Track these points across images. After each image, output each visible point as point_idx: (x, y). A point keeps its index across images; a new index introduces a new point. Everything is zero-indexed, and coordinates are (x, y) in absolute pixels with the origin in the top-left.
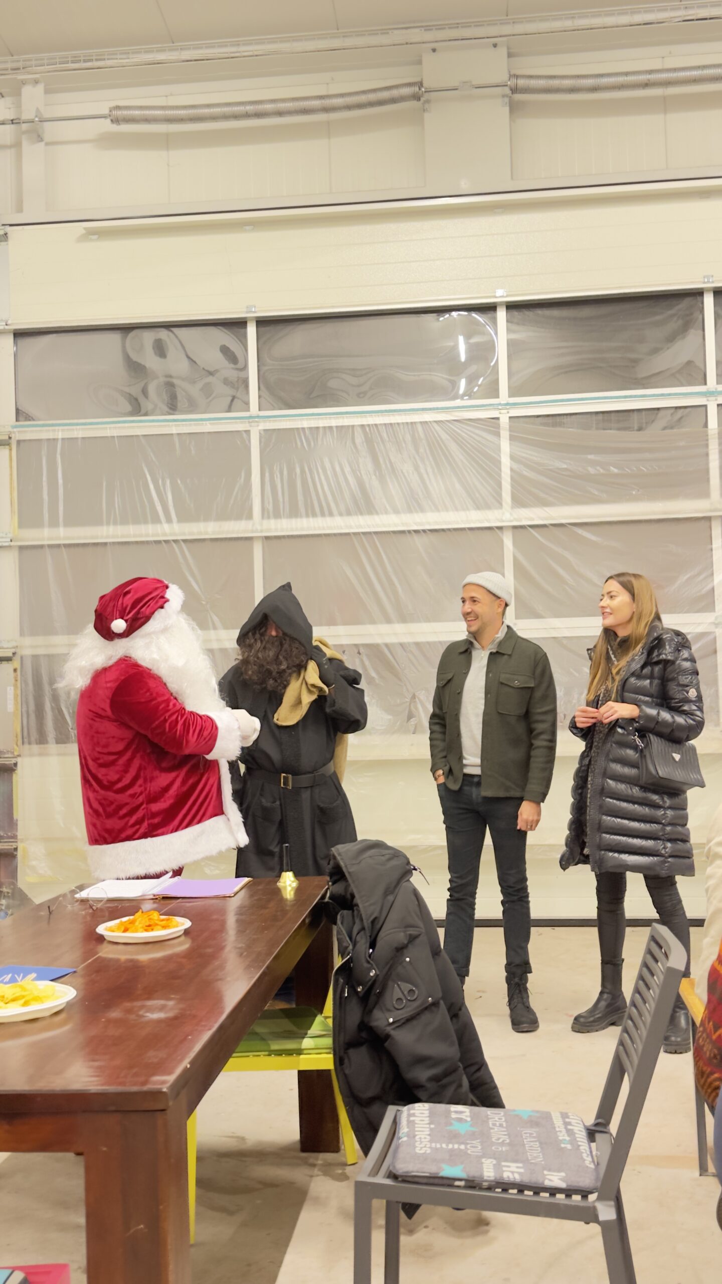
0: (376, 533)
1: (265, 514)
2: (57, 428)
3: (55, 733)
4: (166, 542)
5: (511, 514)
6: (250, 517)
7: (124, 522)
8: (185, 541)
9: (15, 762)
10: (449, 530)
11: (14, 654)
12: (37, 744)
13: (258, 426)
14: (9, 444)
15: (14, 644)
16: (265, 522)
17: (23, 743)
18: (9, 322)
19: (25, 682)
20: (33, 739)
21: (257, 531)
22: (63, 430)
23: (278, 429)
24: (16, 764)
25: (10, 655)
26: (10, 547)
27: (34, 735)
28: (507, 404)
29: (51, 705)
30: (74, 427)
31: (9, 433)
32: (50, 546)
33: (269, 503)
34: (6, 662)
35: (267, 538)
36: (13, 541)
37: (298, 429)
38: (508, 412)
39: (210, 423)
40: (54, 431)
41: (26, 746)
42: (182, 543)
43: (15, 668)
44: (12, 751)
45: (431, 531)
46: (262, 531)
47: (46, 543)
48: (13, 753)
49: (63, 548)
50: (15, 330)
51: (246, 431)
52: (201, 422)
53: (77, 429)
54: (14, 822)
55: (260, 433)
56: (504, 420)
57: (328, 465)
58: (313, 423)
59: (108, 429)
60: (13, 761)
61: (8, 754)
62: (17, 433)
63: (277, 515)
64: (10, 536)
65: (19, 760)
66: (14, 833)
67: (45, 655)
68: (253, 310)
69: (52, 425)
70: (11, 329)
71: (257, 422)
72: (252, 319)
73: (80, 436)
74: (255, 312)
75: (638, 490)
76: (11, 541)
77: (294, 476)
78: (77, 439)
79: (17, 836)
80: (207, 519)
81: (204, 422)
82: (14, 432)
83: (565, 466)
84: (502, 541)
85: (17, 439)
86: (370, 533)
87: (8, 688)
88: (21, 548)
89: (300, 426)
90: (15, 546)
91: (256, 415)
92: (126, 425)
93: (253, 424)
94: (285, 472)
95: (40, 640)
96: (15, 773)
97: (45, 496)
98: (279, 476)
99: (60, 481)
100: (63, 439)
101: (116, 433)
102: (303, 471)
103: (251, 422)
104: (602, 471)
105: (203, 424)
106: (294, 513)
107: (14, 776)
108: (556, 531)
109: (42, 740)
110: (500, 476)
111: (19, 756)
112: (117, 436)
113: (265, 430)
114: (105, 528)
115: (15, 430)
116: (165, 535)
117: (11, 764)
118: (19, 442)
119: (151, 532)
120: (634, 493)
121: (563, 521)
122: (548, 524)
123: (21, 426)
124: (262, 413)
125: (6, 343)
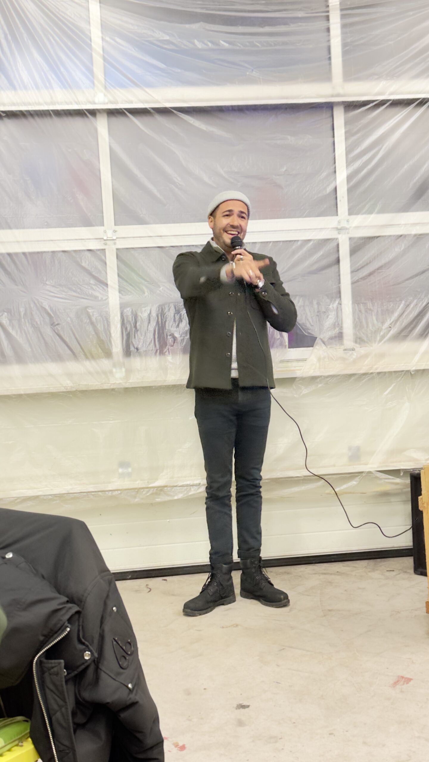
5: (105, 95)
75: (253, 70)
83: (167, 38)
84: (96, 130)
104: (210, 44)
108: (160, 119)
110: (90, 46)
120: (248, 73)
121: (168, 105)
122: (150, 108)
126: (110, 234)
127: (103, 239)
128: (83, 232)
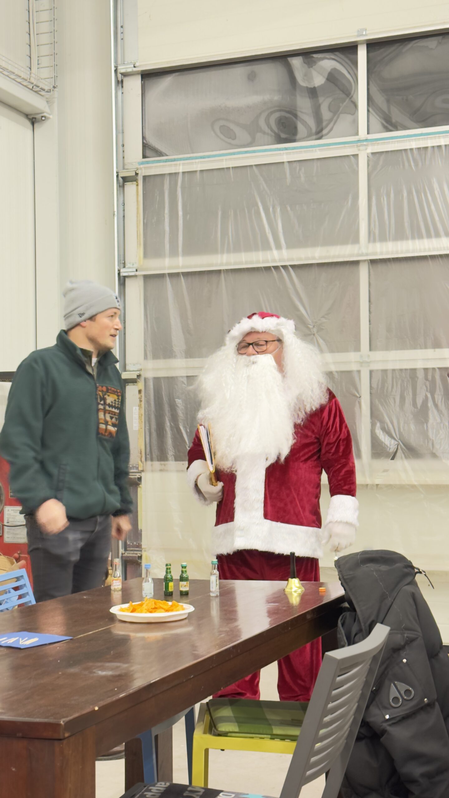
1: (371, 238)
2: (178, 162)
3: (174, 451)
4: (276, 268)
6: (356, 240)
7: (237, 249)
8: (293, 266)
9: (139, 477)
11: (139, 376)
12: (158, 460)
13: (366, 149)
14: (136, 180)
15: (139, 367)
16: (371, 245)
17: (146, 460)
18: (137, 65)
19: (148, 402)
20: (154, 456)
21: (362, 255)
22: (183, 164)
23: (387, 152)
24: (140, 479)
25: (135, 377)
26: (135, 276)
27: (156, 452)
29: (170, 424)
30: (194, 161)
31: (136, 170)
32: (171, 275)
33: (375, 225)
34: (132, 384)
35: (373, 262)
36: (138, 271)
37: (405, 150)
39: (319, 150)
40: (176, 165)
41: (149, 463)
42: (290, 268)
43: (139, 389)
44: (137, 466)
46: (367, 255)
47: (166, 272)
48: (137, 468)
49: (182, 276)
50: (142, 71)
51: (353, 155)
52: (311, 149)
53: (196, 162)
54: (139, 532)
55: (368, 157)
57: (436, 186)
58: (422, 144)
59: (224, 160)
60: (138, 475)
61: (134, 469)
62: (143, 169)
63: (383, 238)
64: (136, 266)
65: (143, 475)
66: (138, 542)
67: (165, 378)
68: (364, 33)
69: (174, 160)
70: (139, 71)
71: (365, 145)
72: (362, 42)
73: (199, 169)
74: (366, 35)
76: (137, 271)
77: (401, 198)
78: (196, 171)
79: (141, 545)
80: (314, 244)
81: (314, 149)
82: (141, 169)
85: (144, 175)
87: (134, 408)
88: (146, 277)
89: (408, 147)
90: (140, 275)
91: (365, 139)
92: (241, 156)
93: (361, 148)
94: (392, 195)
95: (161, 363)
96: (140, 487)
97: (167, 228)
98: (385, 199)
99: (180, 213)
100: (184, 173)
101: (231, 164)
102: (410, 193)
103: (360, 146)
105: (313, 150)
106: (400, 236)
107: (139, 489)
109: (163, 457)
111: (143, 471)
112: (232, 168)
113: (372, 153)
114: (219, 256)
115: (142, 166)
116: (274, 261)
117: (135, 478)
118: (145, 177)
119: (261, 259)
123: (148, 163)
124: (371, 137)
125: (134, 84)
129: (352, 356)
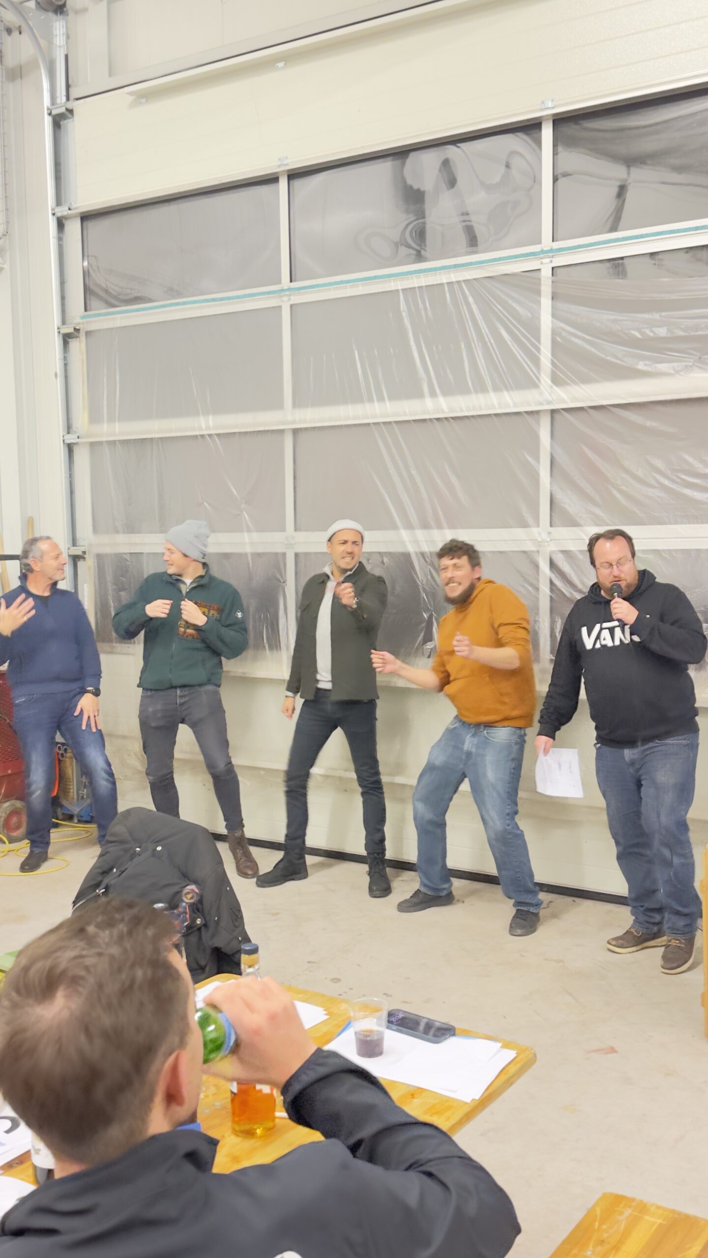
0: (397, 423)
1: (298, 403)
4: (202, 436)
5: (549, 394)
6: (280, 406)
8: (220, 435)
10: (473, 416)
13: (288, 300)
14: (79, 337)
15: (88, 542)
16: (293, 413)
21: (286, 423)
23: (309, 303)
26: (82, 443)
27: (101, 634)
28: (551, 250)
31: (78, 325)
32: (109, 443)
35: (297, 431)
36: (80, 437)
38: (551, 262)
39: (244, 301)
42: (216, 437)
43: (89, 566)
45: (452, 418)
46: (291, 423)
47: (104, 439)
49: (119, 444)
50: (81, 213)
51: (276, 308)
55: (290, 309)
56: (546, 272)
58: (341, 293)
62: (85, 323)
64: (78, 432)
69: (112, 314)
70: (78, 213)
71: (288, 295)
72: (283, 173)
74: (287, 163)
76: (78, 437)
78: (131, 326)
85: (86, 330)
86: (390, 423)
87: (85, 584)
88: (92, 445)
90: (87, 443)
91: (288, 288)
93: (284, 299)
95: (106, 538)
97: (105, 391)
99: (118, 374)
103: (282, 297)
105: (238, 301)
109: (107, 638)
110: (538, 349)
113: (295, 305)
115: (83, 321)
116: (201, 429)
118: (87, 333)
121: (605, 403)
122: (586, 407)
123: (89, 316)
124: (294, 285)
125: (74, 228)
126: (544, 536)
127: (537, 540)
128: (519, 533)
129: (278, 536)
